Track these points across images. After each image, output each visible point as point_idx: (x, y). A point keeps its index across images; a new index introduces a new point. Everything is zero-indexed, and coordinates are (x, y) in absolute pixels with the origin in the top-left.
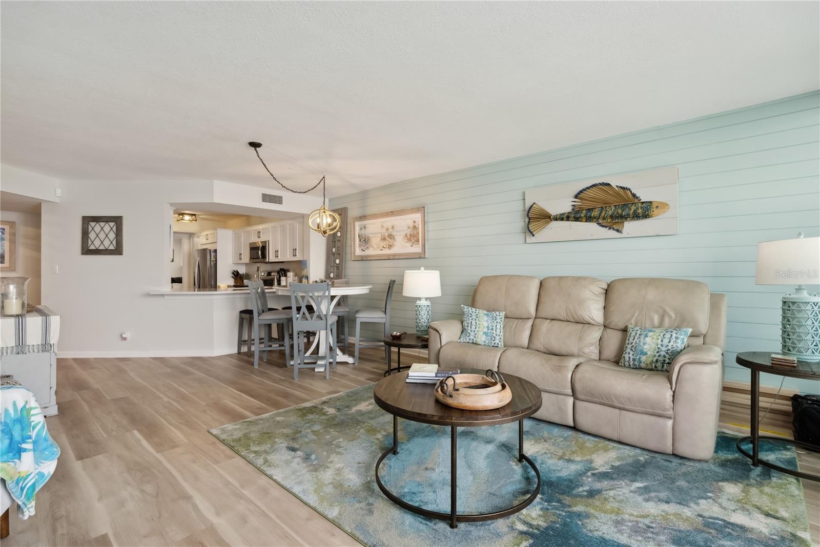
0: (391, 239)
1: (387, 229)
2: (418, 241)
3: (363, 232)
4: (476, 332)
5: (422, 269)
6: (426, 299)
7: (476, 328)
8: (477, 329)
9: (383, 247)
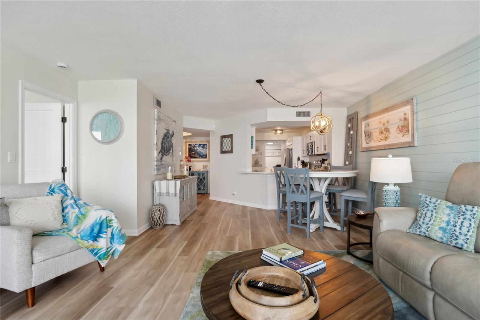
0: (386, 131)
1: (384, 124)
2: (408, 131)
3: (367, 129)
4: (429, 225)
5: (390, 156)
6: (395, 185)
7: (430, 221)
8: (432, 222)
9: (381, 139)
